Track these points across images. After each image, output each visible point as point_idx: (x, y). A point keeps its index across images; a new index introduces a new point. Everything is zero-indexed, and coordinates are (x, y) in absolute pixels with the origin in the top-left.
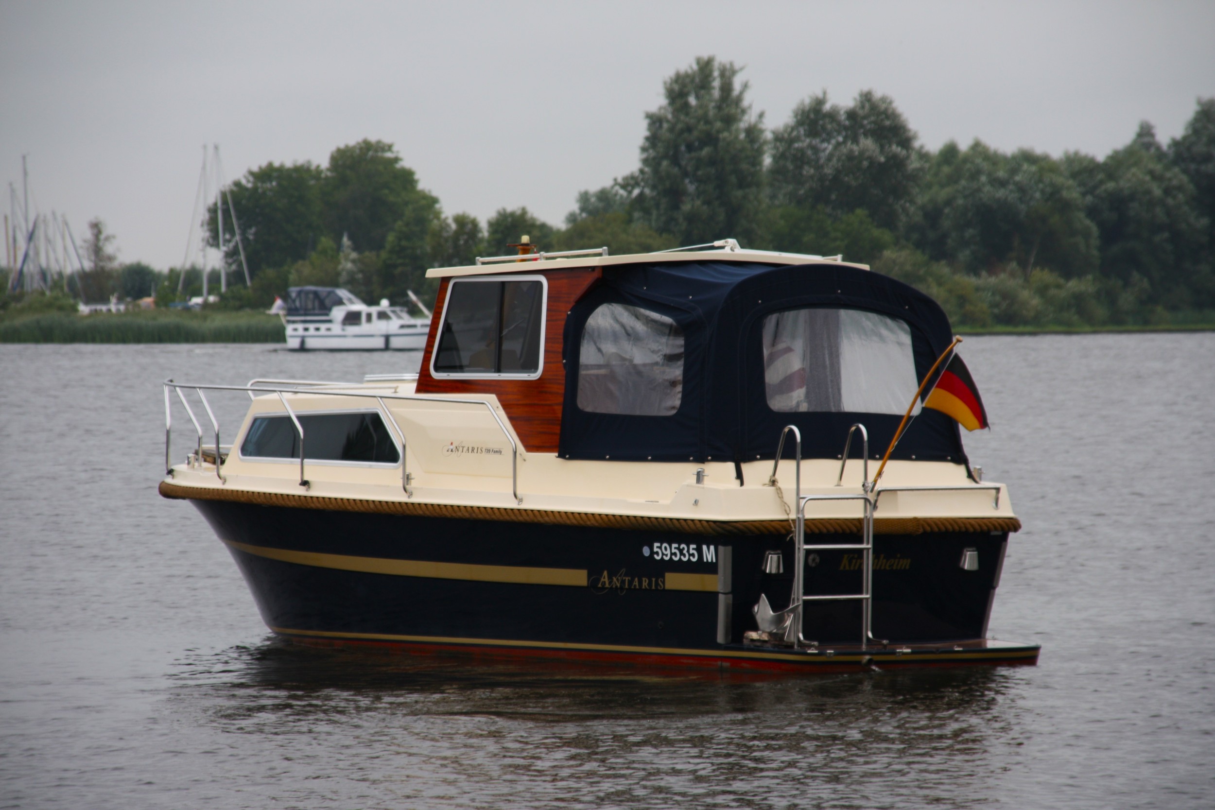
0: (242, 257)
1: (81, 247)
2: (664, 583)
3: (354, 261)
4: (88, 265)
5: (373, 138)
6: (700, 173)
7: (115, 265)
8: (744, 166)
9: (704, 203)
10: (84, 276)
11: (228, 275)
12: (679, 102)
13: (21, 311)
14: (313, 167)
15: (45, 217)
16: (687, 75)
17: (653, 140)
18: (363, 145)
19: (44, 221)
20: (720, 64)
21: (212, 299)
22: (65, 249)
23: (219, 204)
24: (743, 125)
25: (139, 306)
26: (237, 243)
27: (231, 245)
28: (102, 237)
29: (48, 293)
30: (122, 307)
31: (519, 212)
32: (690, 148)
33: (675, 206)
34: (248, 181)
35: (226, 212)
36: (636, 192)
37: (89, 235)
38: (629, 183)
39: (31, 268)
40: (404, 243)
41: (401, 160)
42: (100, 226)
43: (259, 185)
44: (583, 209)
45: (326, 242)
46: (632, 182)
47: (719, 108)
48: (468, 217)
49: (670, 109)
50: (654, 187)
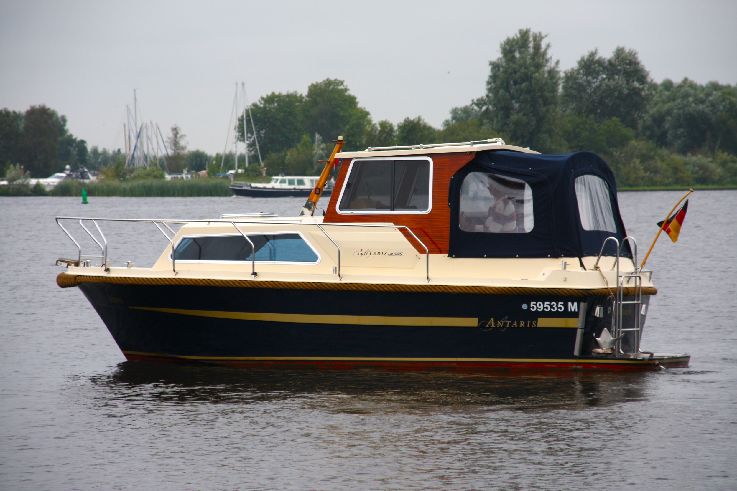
0: (258, 147)
1: (167, 142)
2: (536, 324)
3: (323, 149)
4: (170, 152)
5: (332, 78)
6: (521, 97)
7: (186, 152)
8: (547, 94)
9: (524, 115)
10: (168, 158)
11: (249, 157)
12: (509, 56)
13: (134, 178)
14: (298, 95)
15: (146, 124)
16: (514, 40)
17: (494, 78)
18: (327, 82)
19: (146, 127)
20: (533, 33)
21: (240, 171)
22: (158, 143)
23: (245, 117)
24: (546, 69)
25: (199, 175)
26: (254, 138)
27: (252, 140)
28: (179, 136)
29: (148, 168)
30: (189, 176)
31: (416, 120)
32: (516, 83)
33: (507, 116)
34: (261, 103)
35: (248, 121)
36: (484, 108)
37: (171, 135)
38: (480, 103)
39: (138, 154)
40: (350, 138)
41: (348, 90)
42: (177, 129)
43: (267, 105)
44: (454, 118)
45: (306, 137)
46: (482, 102)
47: (533, 59)
48: (388, 123)
49: (504, 60)
50: (495, 105)
